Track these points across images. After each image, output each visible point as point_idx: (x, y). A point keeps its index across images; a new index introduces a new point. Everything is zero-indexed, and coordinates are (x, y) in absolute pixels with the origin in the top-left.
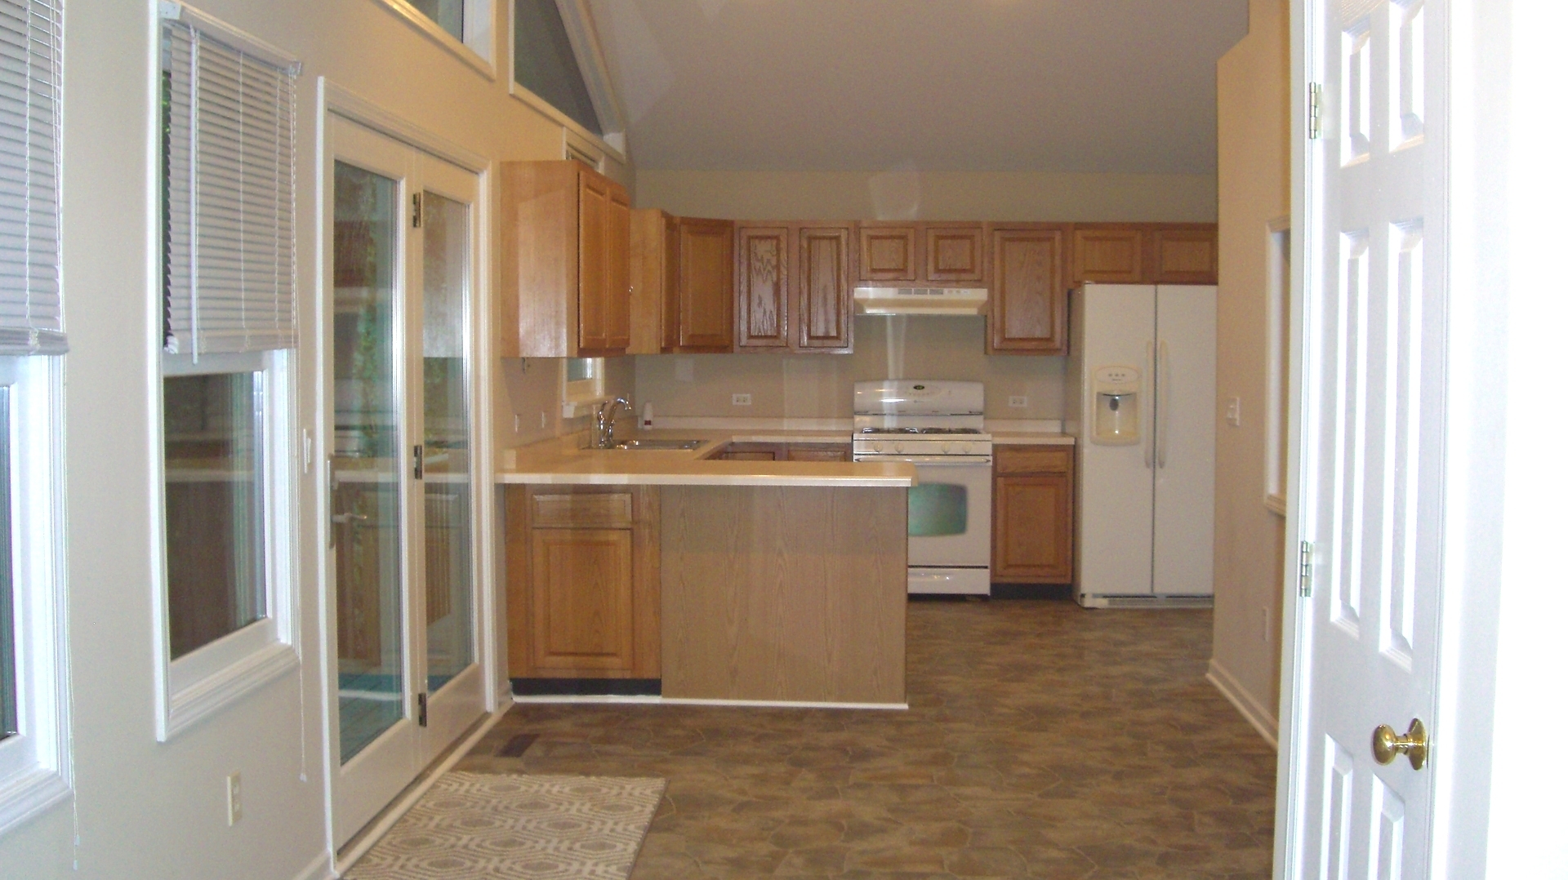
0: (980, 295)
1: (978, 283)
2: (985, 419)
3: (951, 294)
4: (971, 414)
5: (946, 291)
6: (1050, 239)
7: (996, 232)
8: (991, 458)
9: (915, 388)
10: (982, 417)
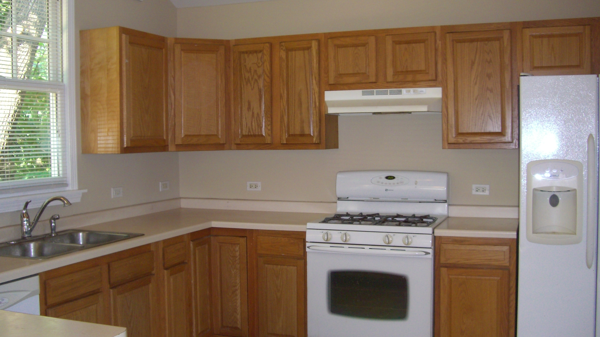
0: (435, 93)
1: (433, 82)
2: (449, 205)
3: (407, 93)
4: (436, 201)
5: (404, 90)
6: (499, 39)
7: (448, 35)
8: (430, 251)
9: (387, 178)
10: (446, 205)
